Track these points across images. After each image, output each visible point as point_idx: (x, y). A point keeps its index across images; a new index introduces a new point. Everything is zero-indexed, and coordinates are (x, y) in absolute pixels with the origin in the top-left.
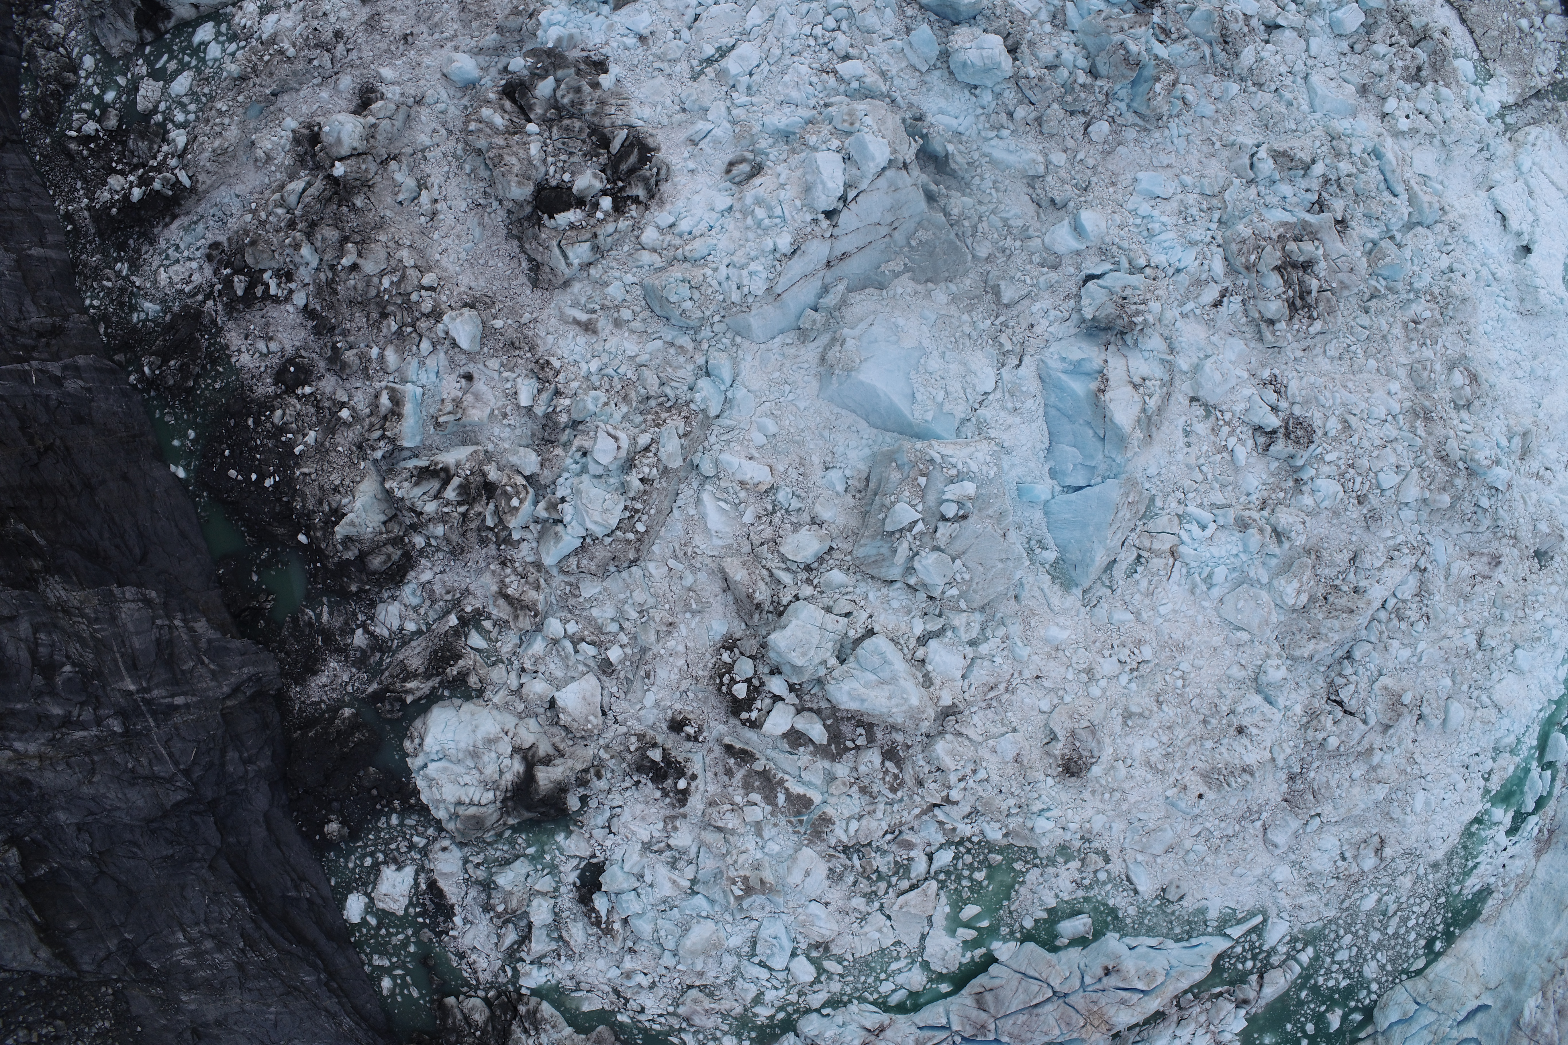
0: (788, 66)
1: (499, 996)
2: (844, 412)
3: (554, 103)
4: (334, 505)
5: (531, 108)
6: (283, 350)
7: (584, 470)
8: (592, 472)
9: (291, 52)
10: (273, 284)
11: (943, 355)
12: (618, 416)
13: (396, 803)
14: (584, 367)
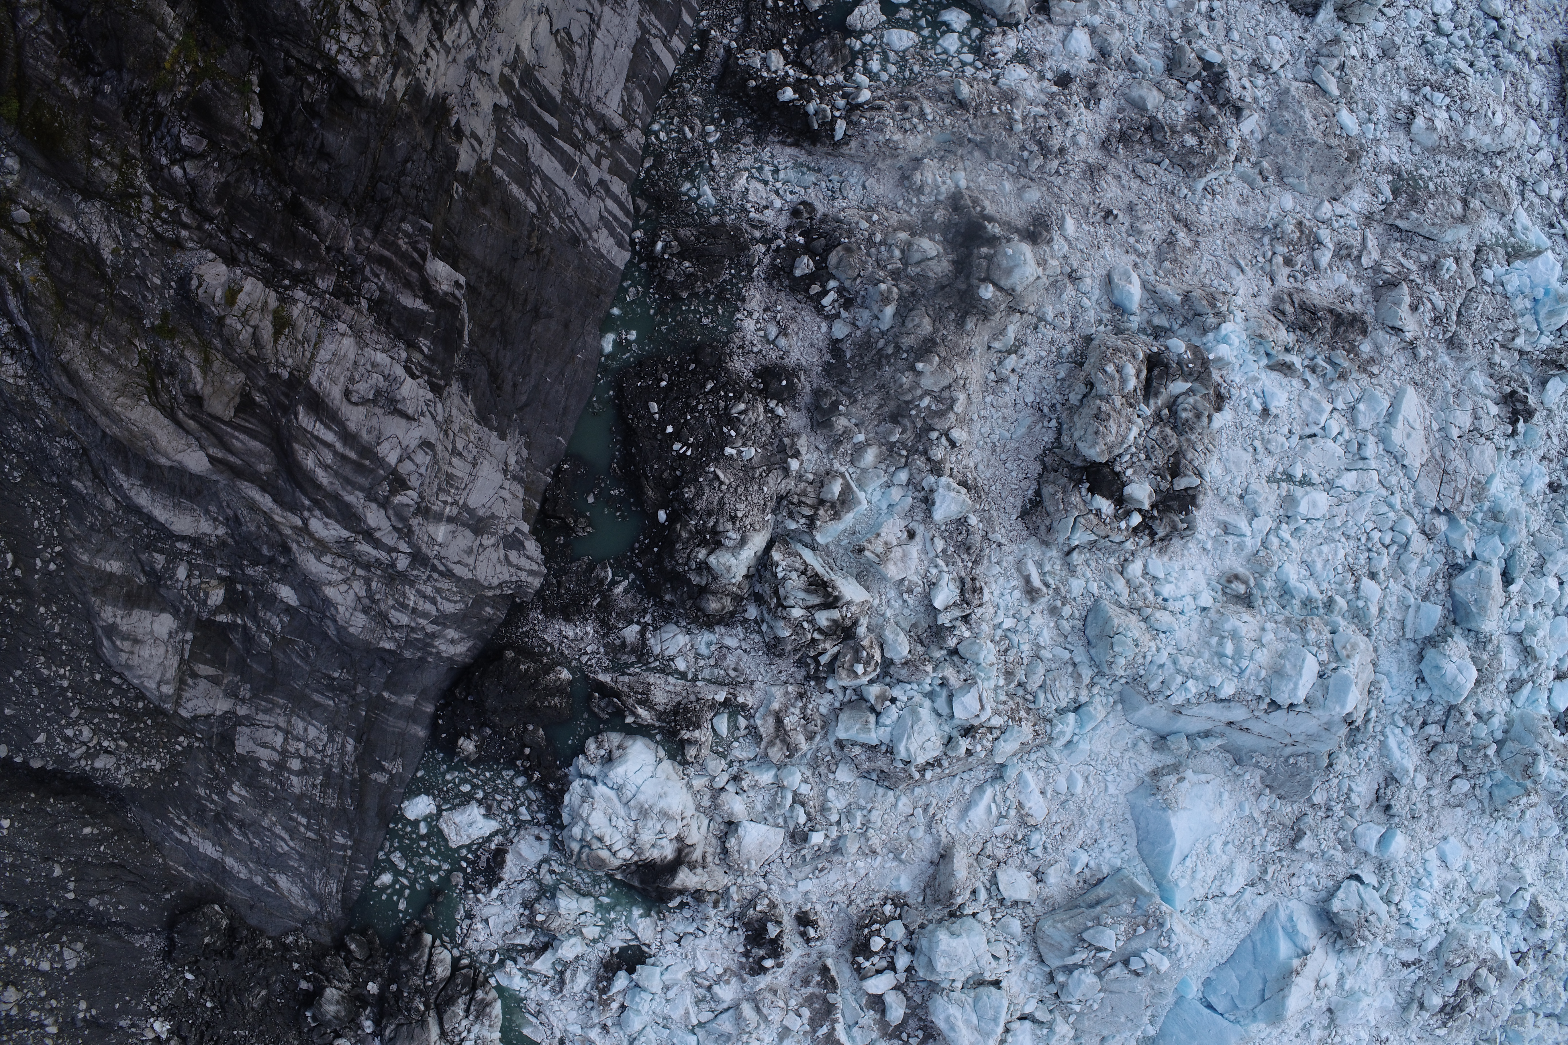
0: (1334, 540)
1: (469, 966)
2: (1131, 822)
3: (1173, 405)
4: (720, 528)
5: (1157, 394)
6: (786, 353)
7: (931, 695)
8: (936, 705)
9: (1019, 127)
10: (832, 296)
11: (1226, 843)
12: (992, 683)
13: (537, 775)
14: (1001, 617)
